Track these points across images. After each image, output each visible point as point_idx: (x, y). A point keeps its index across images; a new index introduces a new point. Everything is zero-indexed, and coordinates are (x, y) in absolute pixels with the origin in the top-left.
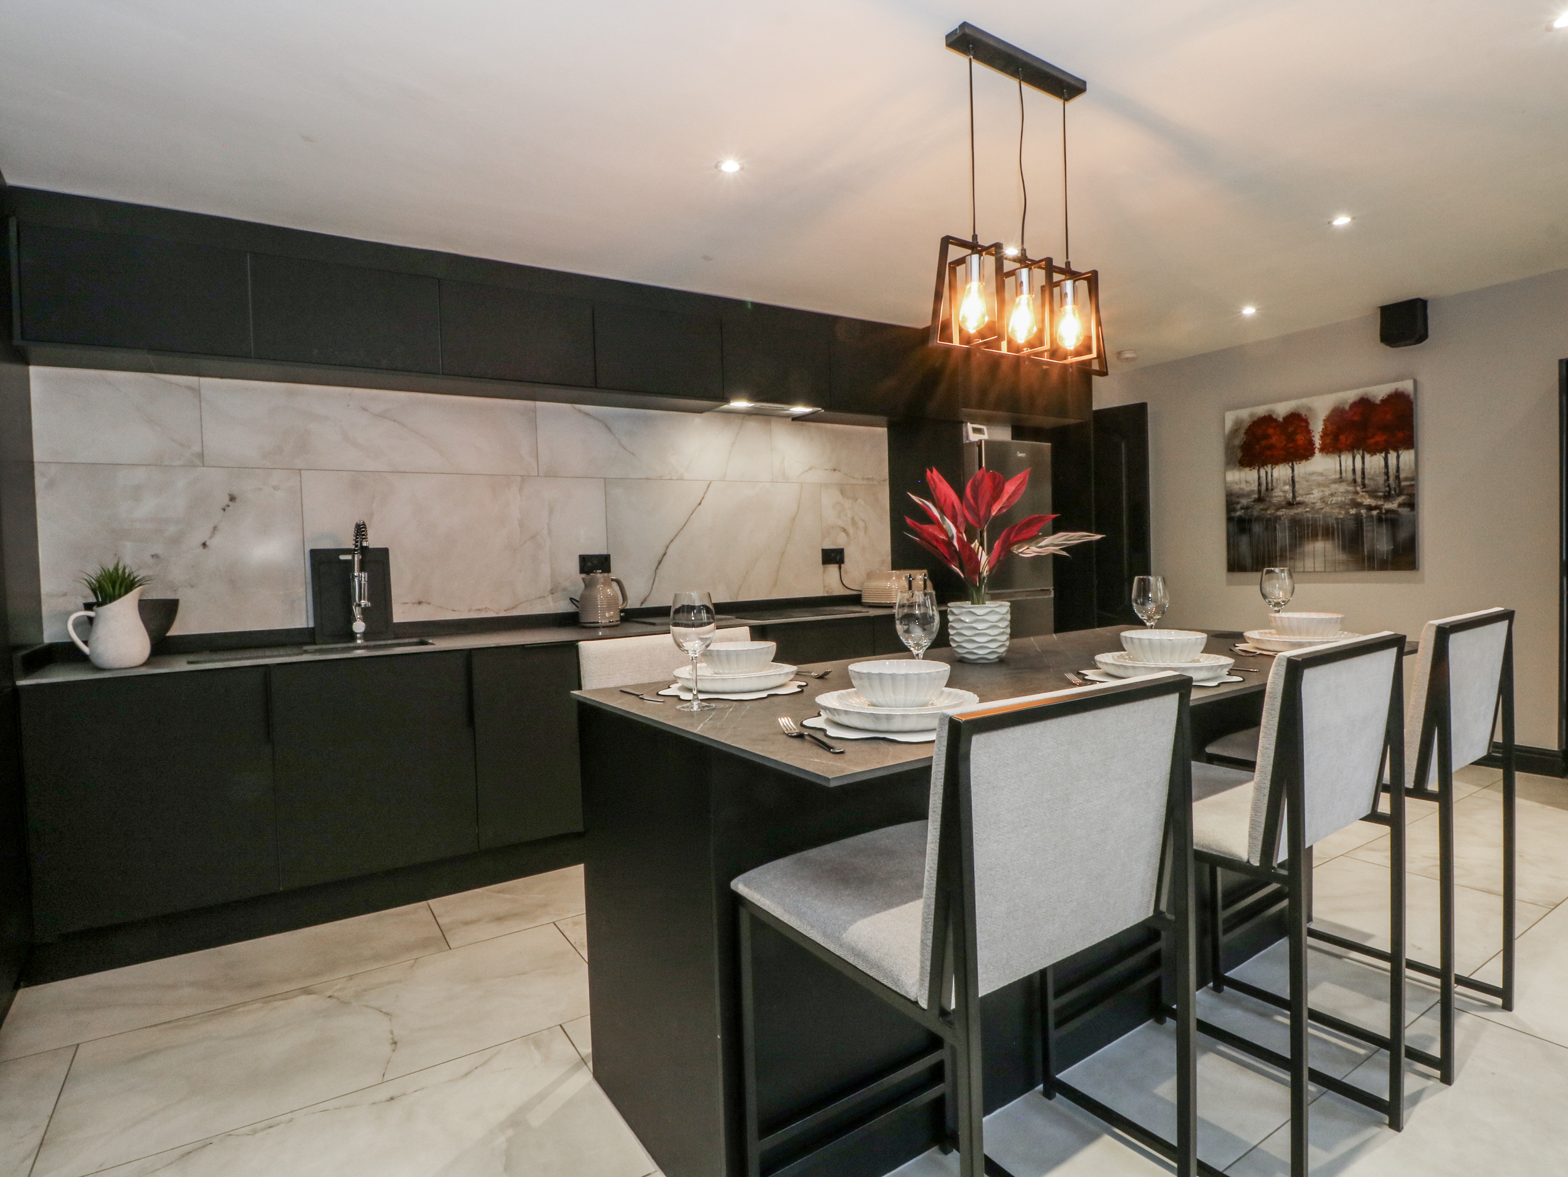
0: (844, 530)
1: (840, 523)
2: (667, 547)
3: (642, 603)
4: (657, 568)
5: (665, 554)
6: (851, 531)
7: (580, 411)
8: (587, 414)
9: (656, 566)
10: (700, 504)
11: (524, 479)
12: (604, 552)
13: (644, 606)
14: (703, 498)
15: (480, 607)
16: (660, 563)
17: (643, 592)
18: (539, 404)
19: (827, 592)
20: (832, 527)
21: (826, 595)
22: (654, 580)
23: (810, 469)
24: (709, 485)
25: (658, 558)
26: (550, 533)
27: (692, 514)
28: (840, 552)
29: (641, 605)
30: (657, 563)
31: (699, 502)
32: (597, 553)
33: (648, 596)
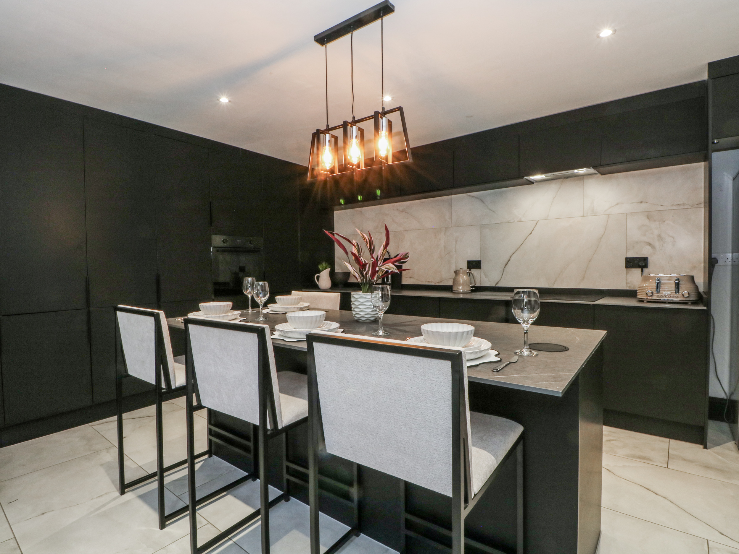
0: (649, 244)
1: (645, 239)
2: (511, 257)
3: (496, 284)
4: (505, 267)
5: (509, 260)
6: (657, 244)
7: (470, 196)
8: (473, 197)
9: (504, 266)
10: (531, 233)
11: (447, 229)
12: (479, 260)
13: (497, 286)
14: (533, 230)
15: (429, 281)
16: (506, 265)
17: (497, 279)
18: (453, 196)
19: (630, 287)
20: (637, 243)
21: (628, 289)
22: (503, 273)
23: (617, 204)
24: (537, 223)
25: (505, 263)
26: (455, 251)
27: (526, 239)
28: (645, 260)
29: (496, 285)
30: (505, 265)
31: (530, 232)
32: (475, 260)
33: (500, 281)
